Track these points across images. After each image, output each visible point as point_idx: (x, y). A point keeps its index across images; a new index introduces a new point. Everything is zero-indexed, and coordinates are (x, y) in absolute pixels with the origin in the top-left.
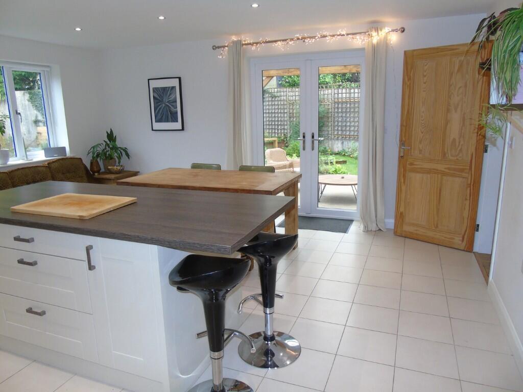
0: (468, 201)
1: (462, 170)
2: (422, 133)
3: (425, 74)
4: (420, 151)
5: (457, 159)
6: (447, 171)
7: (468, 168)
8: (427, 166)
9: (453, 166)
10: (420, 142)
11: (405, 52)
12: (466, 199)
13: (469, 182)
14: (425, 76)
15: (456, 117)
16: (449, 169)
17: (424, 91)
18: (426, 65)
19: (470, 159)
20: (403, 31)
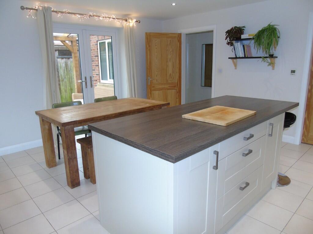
0: (178, 99)
1: (175, 87)
2: (157, 72)
3: (156, 44)
4: (157, 81)
5: (172, 82)
6: (169, 88)
7: (177, 85)
8: (161, 87)
9: (171, 85)
10: (157, 76)
11: (146, 33)
12: (177, 98)
13: (178, 91)
14: (156, 45)
15: (170, 64)
16: (169, 87)
17: (156, 52)
18: (156, 41)
19: (177, 81)
20: (139, 23)
